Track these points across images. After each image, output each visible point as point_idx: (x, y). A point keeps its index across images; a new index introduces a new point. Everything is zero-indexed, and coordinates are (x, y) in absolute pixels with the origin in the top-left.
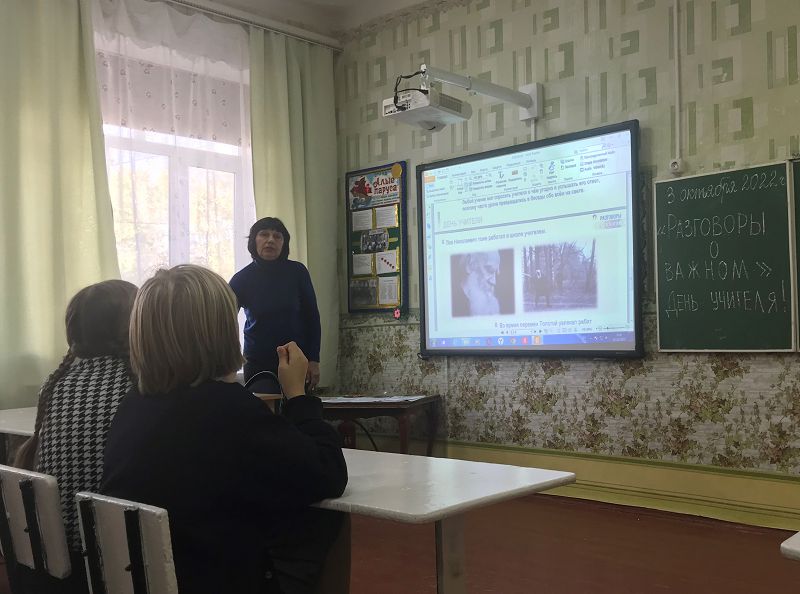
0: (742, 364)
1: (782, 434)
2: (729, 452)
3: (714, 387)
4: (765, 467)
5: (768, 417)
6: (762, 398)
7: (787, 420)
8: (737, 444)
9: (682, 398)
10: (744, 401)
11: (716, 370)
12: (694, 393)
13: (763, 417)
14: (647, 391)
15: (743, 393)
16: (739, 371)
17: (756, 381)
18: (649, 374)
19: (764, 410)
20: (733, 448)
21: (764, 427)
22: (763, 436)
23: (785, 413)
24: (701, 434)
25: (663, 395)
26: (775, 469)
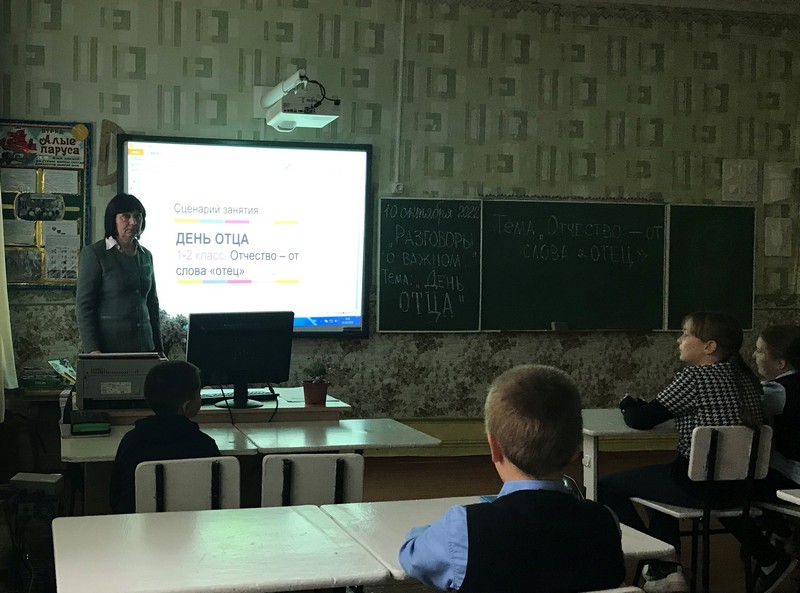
0: (437, 341)
1: (465, 390)
2: (427, 406)
3: (416, 358)
4: (452, 414)
5: (455, 378)
6: (451, 365)
7: (468, 380)
8: (432, 400)
9: (392, 368)
10: (439, 368)
11: (418, 346)
12: (401, 363)
13: (451, 379)
14: (363, 363)
15: (438, 362)
16: (435, 346)
17: (447, 353)
18: (365, 350)
19: (452, 374)
20: (430, 403)
21: (451, 385)
22: (452, 392)
23: (466, 375)
24: (406, 394)
25: (376, 366)
26: (460, 415)
